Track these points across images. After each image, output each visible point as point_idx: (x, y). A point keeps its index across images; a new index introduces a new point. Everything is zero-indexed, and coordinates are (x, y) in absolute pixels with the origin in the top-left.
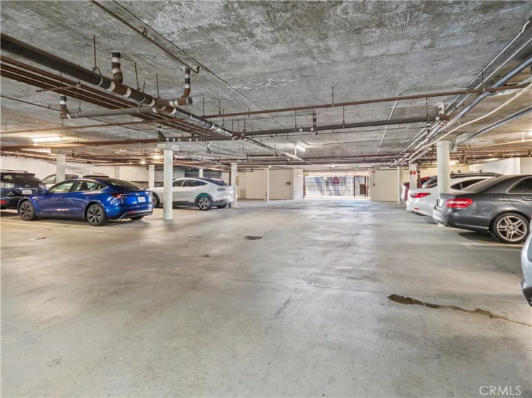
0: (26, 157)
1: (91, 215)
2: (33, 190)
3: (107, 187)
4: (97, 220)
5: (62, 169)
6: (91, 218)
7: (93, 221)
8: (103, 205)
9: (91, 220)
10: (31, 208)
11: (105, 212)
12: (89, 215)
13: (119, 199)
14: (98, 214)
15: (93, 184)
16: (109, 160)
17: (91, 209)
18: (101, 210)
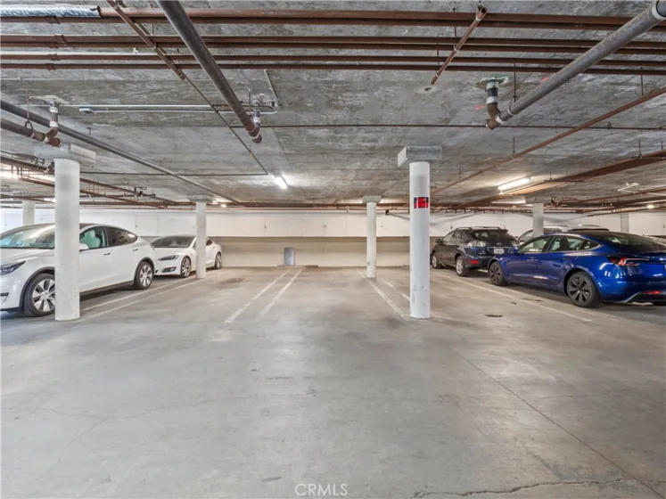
0: (503, 211)
1: (574, 289)
2: (505, 250)
3: (599, 246)
4: (584, 299)
5: (540, 222)
6: (573, 293)
7: (577, 298)
8: (592, 274)
9: (574, 297)
10: (499, 271)
11: (596, 287)
12: (570, 289)
13: (624, 268)
14: (585, 288)
15: (579, 242)
16: (608, 204)
17: (573, 279)
18: (589, 282)
